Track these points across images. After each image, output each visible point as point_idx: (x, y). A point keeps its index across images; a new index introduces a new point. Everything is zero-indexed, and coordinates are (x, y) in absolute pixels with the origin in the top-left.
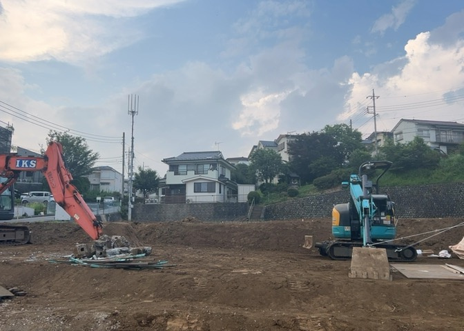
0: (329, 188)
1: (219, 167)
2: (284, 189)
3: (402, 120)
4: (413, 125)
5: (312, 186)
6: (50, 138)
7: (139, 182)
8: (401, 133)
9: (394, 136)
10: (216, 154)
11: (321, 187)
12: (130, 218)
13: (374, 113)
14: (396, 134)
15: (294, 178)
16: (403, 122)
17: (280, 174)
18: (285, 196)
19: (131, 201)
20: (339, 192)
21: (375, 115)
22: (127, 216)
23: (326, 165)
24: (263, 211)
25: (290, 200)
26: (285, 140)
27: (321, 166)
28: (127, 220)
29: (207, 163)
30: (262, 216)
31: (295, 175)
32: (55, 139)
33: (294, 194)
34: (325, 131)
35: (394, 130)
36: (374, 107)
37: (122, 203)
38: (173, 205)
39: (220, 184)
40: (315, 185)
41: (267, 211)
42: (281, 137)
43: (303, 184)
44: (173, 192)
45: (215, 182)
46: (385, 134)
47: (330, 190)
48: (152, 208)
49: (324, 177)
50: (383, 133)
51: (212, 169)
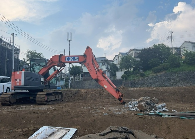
0: (159, 72)
1: (106, 64)
2: (137, 73)
3: (185, 42)
4: (190, 44)
5: (151, 72)
6: (27, 53)
7: (72, 71)
8: (185, 48)
9: (181, 49)
10: (104, 58)
11: (155, 72)
12: (69, 87)
13: (172, 39)
14: (182, 48)
15: (141, 68)
16: (185, 43)
17: (134, 66)
18: (139, 76)
19: (70, 80)
20: (164, 74)
21: (172, 40)
22: (68, 87)
23: (156, 62)
24: (130, 83)
25: (141, 78)
26: (133, 52)
27: (154, 63)
28: (68, 88)
29: (101, 62)
30: (130, 85)
31: (141, 67)
32: (30, 53)
33: (143, 75)
34: (153, 47)
35: (181, 46)
36: (171, 36)
37: (65, 81)
38: (88, 81)
39: (108, 71)
40: (153, 71)
41: (131, 83)
42: (131, 50)
43: (146, 71)
44: (86, 76)
45: (106, 71)
46: (175, 48)
47: (160, 73)
48: (78, 82)
49: (157, 67)
50: (174, 48)
51: (104, 65)
